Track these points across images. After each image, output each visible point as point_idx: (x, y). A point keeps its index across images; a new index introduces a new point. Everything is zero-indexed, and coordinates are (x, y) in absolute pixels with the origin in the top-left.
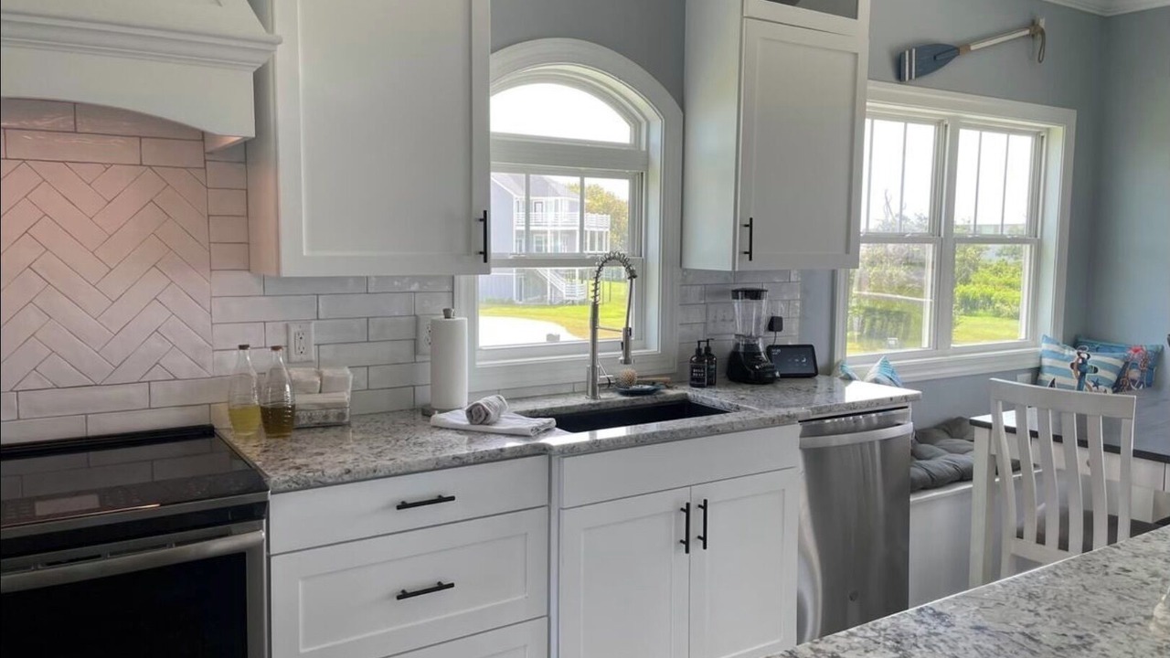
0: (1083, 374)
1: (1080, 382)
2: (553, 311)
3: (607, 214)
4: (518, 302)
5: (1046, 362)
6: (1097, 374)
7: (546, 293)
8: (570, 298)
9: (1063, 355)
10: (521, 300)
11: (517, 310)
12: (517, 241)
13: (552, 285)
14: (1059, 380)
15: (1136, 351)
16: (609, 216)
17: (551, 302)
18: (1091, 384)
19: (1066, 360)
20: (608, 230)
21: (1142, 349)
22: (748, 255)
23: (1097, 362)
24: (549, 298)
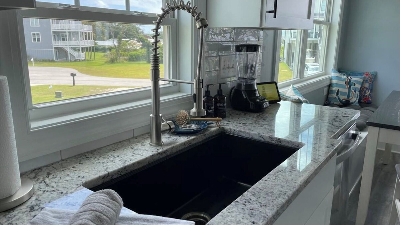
0: (350, 87)
1: (349, 91)
2: (72, 64)
3: (91, 25)
4: (56, 60)
5: (334, 81)
6: (355, 86)
7: (68, 57)
8: (79, 59)
9: (341, 78)
10: (57, 60)
11: (56, 64)
12: (53, 36)
13: (70, 54)
14: (341, 90)
15: (367, 75)
16: (92, 26)
17: (70, 60)
18: (353, 91)
19: (343, 81)
20: (92, 32)
21: (369, 74)
22: (272, 14)
23: (355, 81)
24: (69, 59)
